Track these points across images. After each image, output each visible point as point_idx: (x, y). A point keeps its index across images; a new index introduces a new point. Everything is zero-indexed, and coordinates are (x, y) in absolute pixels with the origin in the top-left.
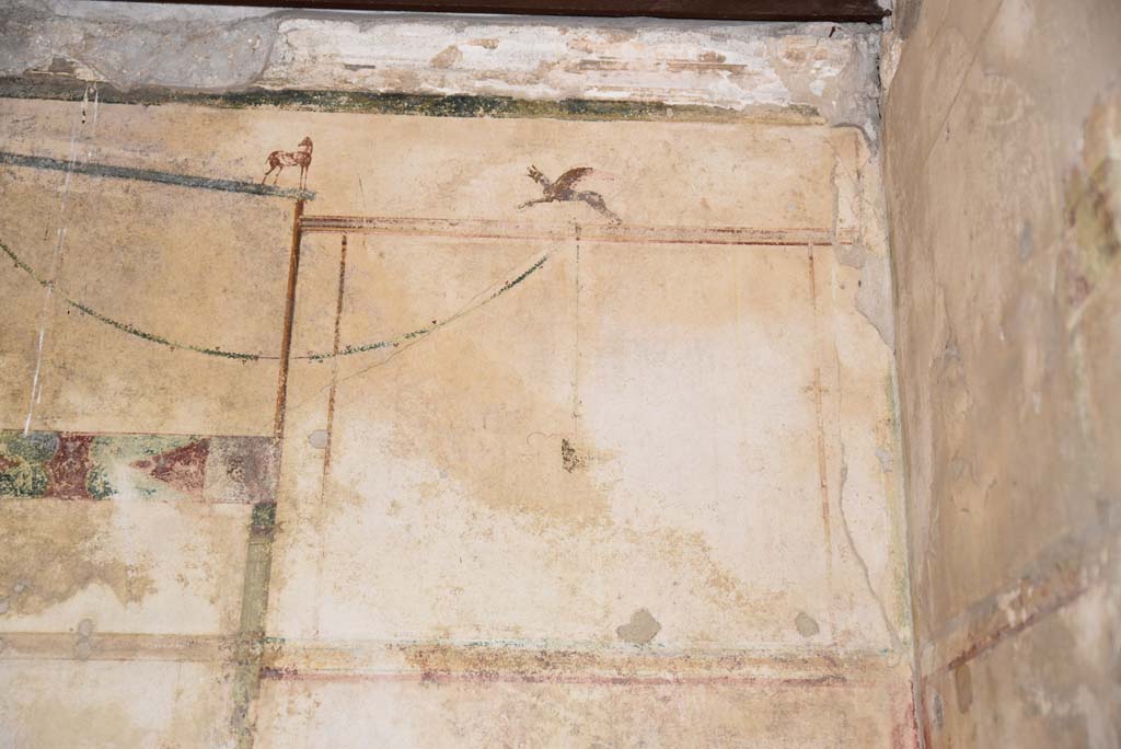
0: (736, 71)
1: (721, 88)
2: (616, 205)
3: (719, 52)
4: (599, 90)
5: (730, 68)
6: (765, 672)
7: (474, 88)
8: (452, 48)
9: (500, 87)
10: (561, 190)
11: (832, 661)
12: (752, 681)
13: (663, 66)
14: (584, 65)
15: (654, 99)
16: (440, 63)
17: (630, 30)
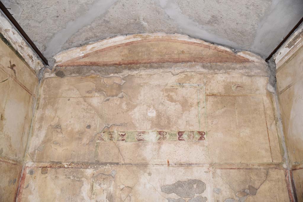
0: (33, 60)
1: (30, 62)
2: (16, 75)
3: (33, 57)
4: (21, 52)
5: (32, 60)
6: (11, 162)
7: (8, 39)
8: (9, 30)
9: (10, 41)
10: (12, 67)
11: (17, 162)
12: (9, 163)
13: (27, 54)
14: (20, 46)
15: (24, 58)
16: (6, 31)
17: (29, 46)
